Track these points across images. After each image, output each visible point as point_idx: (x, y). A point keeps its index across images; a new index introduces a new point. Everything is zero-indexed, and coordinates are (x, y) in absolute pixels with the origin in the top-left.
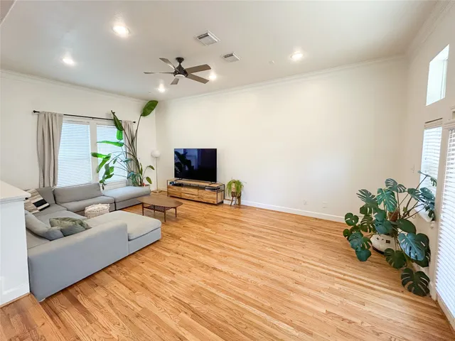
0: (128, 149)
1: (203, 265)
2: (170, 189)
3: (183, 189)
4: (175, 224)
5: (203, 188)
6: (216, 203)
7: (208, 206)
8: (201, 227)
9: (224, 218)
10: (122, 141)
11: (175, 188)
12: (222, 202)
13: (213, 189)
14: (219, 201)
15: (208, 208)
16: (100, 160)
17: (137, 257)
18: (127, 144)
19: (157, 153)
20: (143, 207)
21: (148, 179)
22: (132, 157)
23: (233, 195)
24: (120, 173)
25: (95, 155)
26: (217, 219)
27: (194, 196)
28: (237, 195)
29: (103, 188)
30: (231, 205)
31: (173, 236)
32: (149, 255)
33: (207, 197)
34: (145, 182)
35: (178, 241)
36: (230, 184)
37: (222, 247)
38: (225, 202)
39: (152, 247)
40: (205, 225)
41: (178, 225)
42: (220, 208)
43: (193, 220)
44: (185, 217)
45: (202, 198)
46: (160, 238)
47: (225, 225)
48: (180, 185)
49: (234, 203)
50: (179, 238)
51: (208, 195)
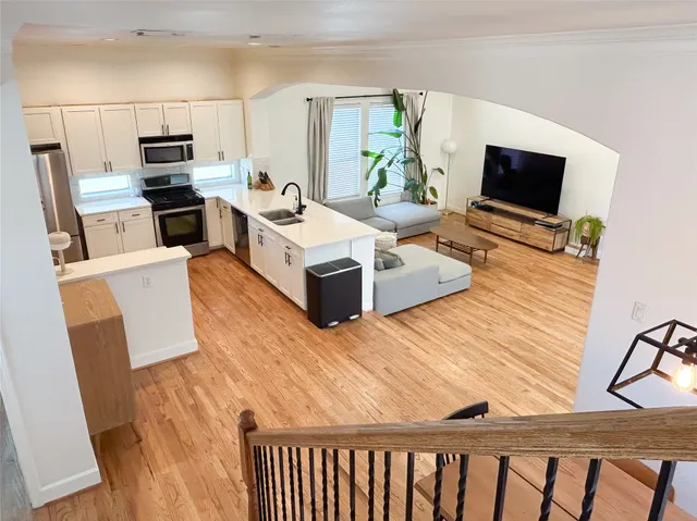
0: (408, 141)
1: (522, 323)
2: (471, 214)
3: (495, 218)
4: (484, 273)
5: (532, 221)
6: (550, 250)
7: (537, 252)
8: (522, 282)
9: (560, 275)
10: (401, 129)
11: (482, 214)
12: (563, 249)
13: (550, 226)
14: (557, 246)
15: (536, 255)
16: (371, 159)
17: (446, 301)
18: (408, 133)
19: (452, 146)
20: (438, 242)
21: (433, 190)
22: (413, 155)
23: (584, 241)
24: (396, 181)
25: (366, 154)
26: (549, 276)
27: (514, 233)
28: (592, 242)
29: (376, 205)
30: (577, 257)
31: (484, 287)
32: (459, 302)
33: (536, 239)
34: (429, 196)
35: (491, 294)
36: (581, 223)
37: (550, 311)
38: (568, 250)
39: (460, 295)
40: (529, 281)
41: (489, 274)
42: (556, 259)
43: (510, 272)
44: (499, 265)
45: (527, 236)
46: (468, 287)
47: (559, 286)
48: (490, 209)
49: (583, 254)
50: (493, 291)
51: (537, 234)
